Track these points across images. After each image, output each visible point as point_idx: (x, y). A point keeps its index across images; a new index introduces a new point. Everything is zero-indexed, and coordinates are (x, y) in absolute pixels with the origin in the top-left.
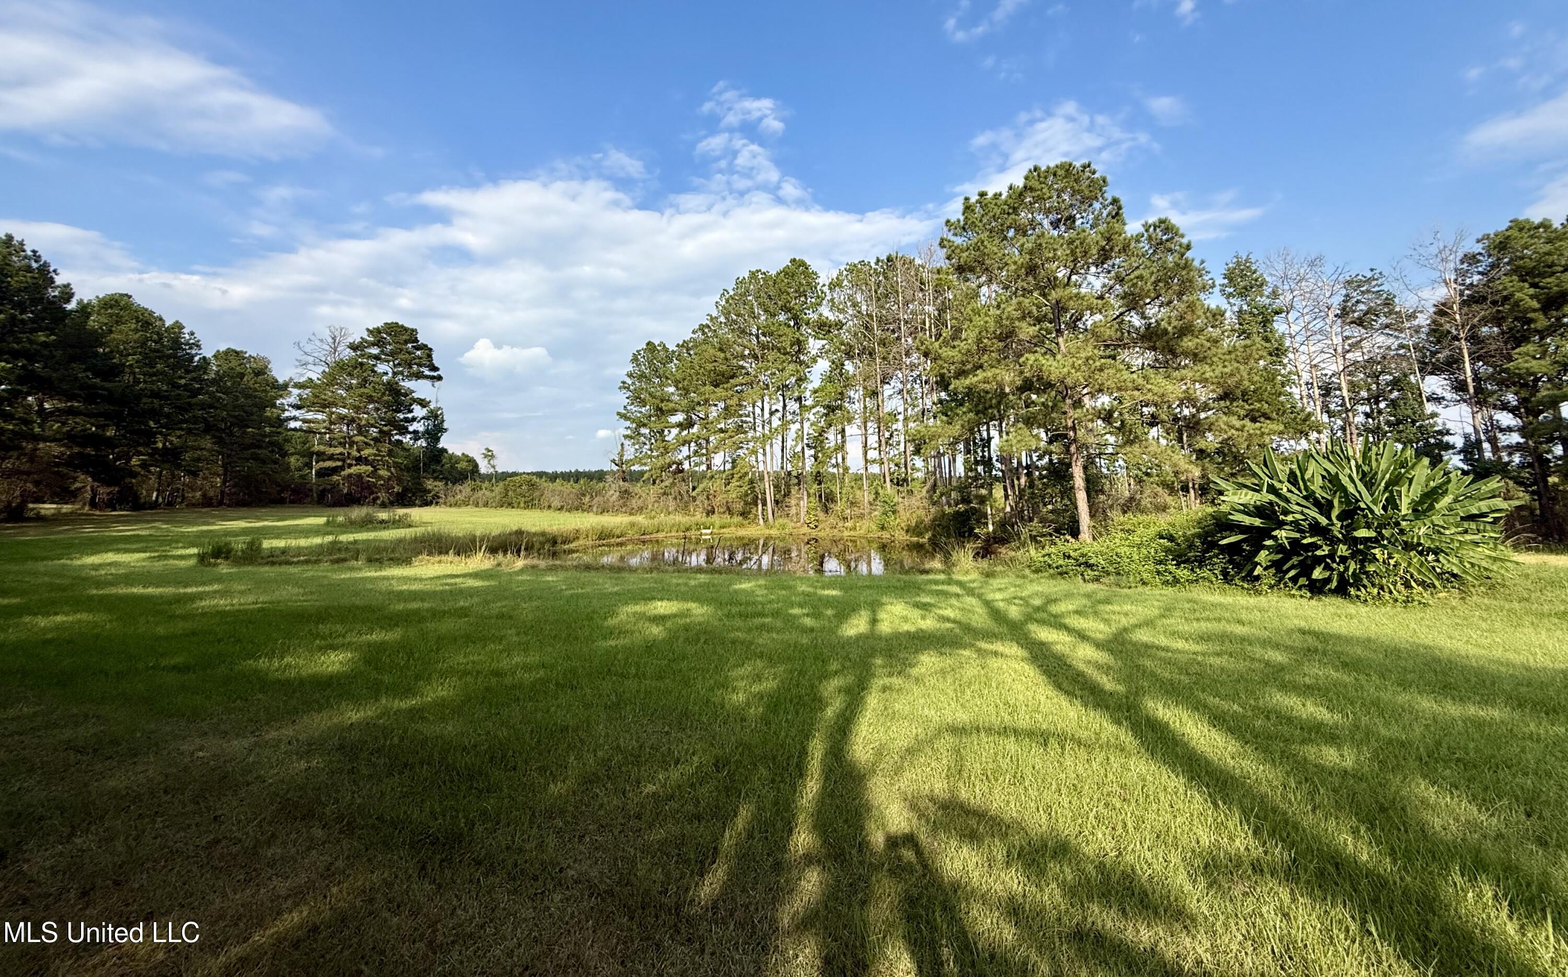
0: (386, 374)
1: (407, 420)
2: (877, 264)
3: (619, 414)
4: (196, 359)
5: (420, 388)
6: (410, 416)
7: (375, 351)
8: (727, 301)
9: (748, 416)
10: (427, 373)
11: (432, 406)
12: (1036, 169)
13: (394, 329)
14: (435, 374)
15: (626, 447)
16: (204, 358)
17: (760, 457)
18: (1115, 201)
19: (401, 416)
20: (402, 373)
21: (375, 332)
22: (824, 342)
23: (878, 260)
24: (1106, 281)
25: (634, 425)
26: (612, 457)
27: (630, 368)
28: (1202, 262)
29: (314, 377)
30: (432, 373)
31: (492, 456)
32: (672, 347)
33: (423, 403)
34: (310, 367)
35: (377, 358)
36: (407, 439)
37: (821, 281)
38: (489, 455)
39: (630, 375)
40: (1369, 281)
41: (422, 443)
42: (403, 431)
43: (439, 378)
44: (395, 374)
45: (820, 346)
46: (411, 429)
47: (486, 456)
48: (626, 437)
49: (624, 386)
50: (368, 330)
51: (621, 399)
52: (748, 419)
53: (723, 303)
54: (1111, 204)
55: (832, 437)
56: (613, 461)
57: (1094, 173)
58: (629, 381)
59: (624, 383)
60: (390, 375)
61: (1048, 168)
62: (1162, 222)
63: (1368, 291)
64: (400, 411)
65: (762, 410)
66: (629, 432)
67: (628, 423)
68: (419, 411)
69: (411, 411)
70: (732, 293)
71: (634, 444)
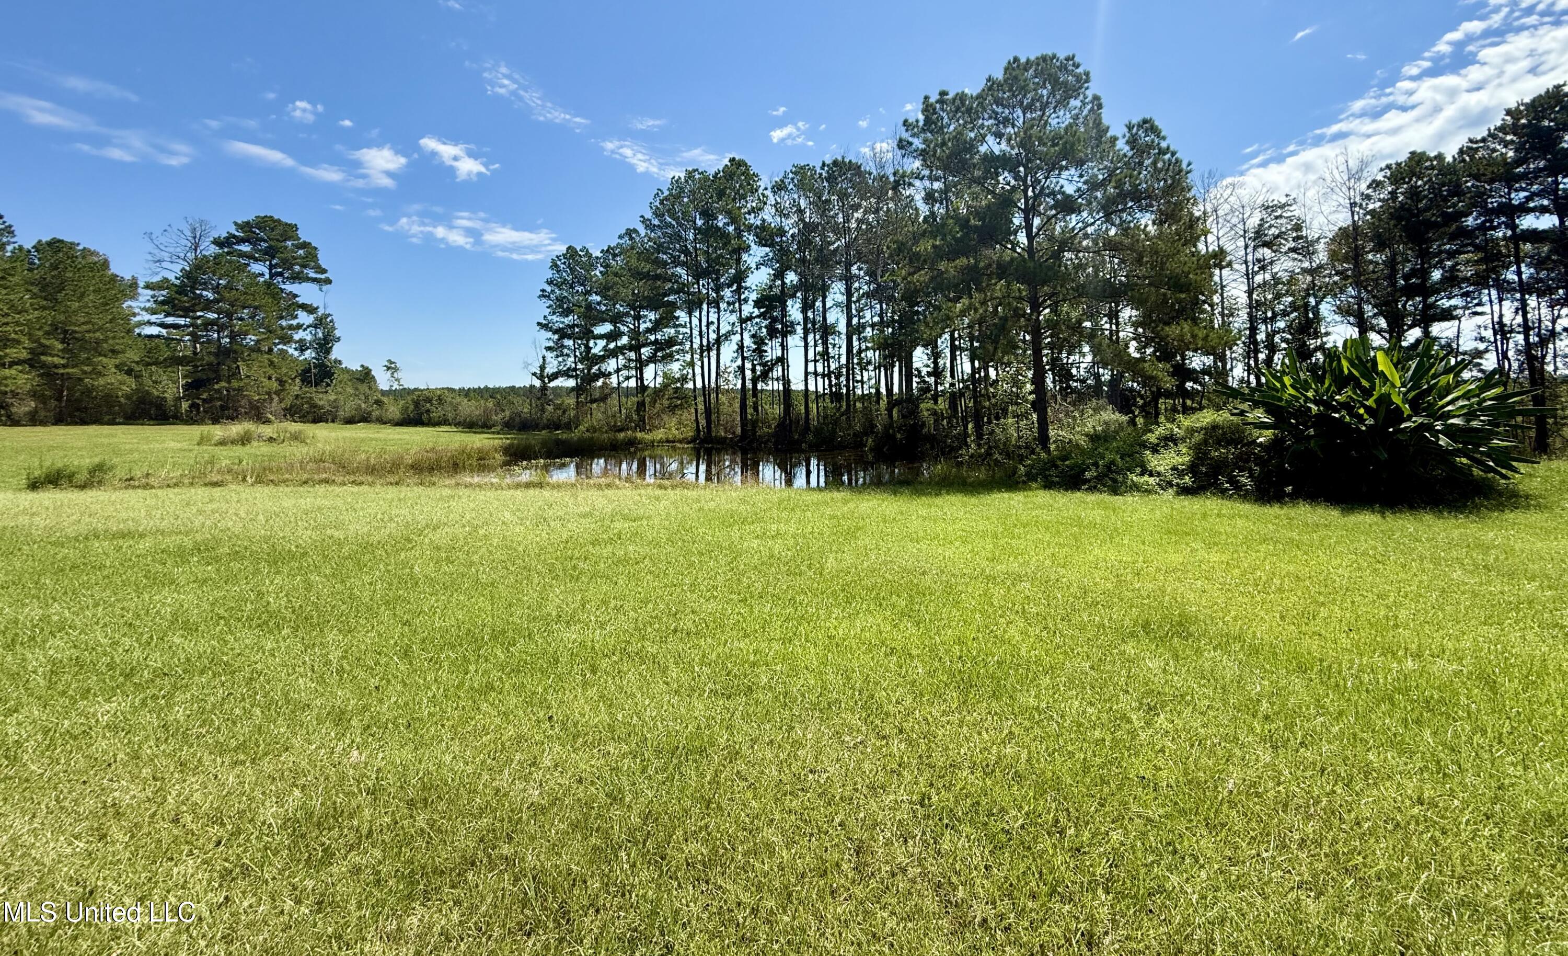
0: (262, 275)
1: (291, 327)
2: (822, 168)
3: (539, 324)
4: (9, 248)
5: (306, 292)
6: (294, 322)
7: (246, 248)
8: (662, 203)
9: (685, 326)
10: (312, 275)
11: (321, 312)
12: (1016, 59)
13: (266, 223)
14: (323, 276)
15: (548, 360)
16: (21, 248)
17: (698, 370)
18: (1096, 98)
19: (284, 323)
20: (281, 274)
21: (245, 226)
22: (768, 249)
23: (824, 164)
24: (1080, 185)
25: (556, 337)
26: (534, 370)
27: (549, 274)
28: (1189, 164)
29: (171, 277)
30: (319, 276)
31: (396, 369)
32: (597, 253)
33: (310, 309)
34: (164, 265)
35: (250, 256)
36: (291, 350)
37: (762, 184)
38: (391, 367)
39: (550, 282)
40: (1282, 207)
41: (309, 354)
42: (287, 340)
43: (328, 281)
44: (272, 276)
45: (763, 254)
46: (296, 337)
47: (388, 368)
48: (548, 349)
49: (544, 295)
50: (236, 224)
51: (542, 310)
52: (684, 330)
53: (657, 204)
54: (1092, 102)
55: (773, 350)
56: (534, 374)
57: (1078, 66)
58: (548, 289)
59: (543, 291)
60: (267, 276)
61: (1028, 60)
62: (1145, 121)
63: (1281, 217)
64: (282, 318)
65: (700, 320)
66: (551, 344)
67: (550, 334)
68: (304, 318)
69: (296, 317)
70: (666, 193)
71: (557, 356)
